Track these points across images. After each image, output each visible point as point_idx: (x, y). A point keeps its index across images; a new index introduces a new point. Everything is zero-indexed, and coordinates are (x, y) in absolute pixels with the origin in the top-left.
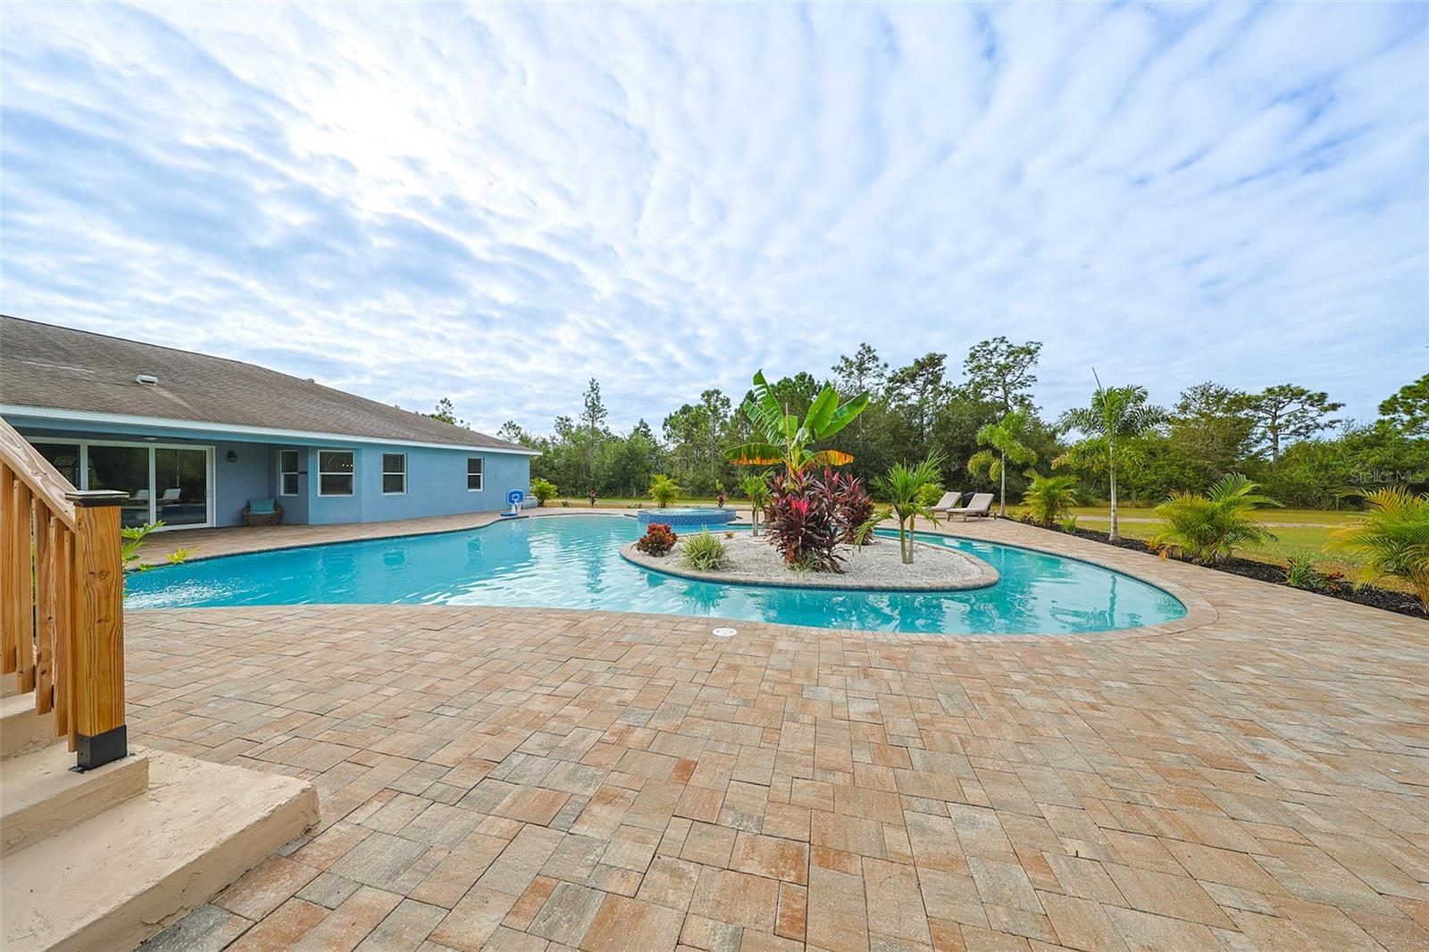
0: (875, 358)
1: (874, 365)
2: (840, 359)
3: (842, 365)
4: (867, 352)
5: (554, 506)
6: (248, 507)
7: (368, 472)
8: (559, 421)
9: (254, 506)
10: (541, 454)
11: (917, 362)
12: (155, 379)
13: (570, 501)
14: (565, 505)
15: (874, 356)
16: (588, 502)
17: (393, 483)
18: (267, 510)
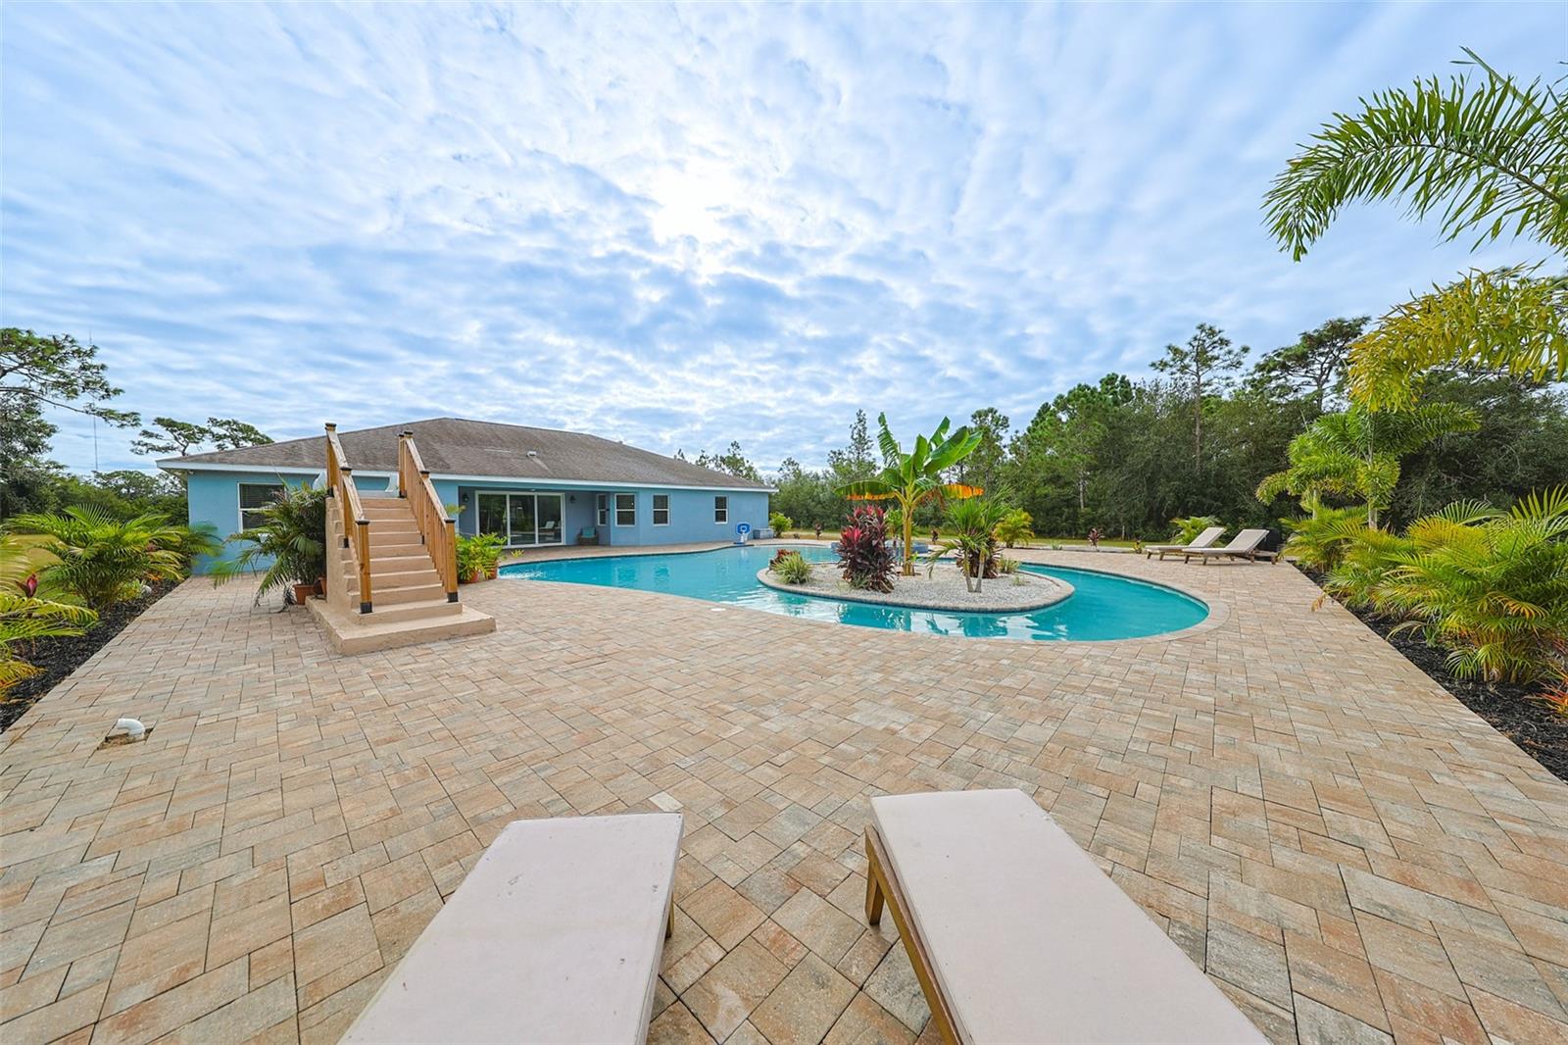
0: (1224, 342)
1: (1223, 352)
2: (1165, 350)
3: (1168, 358)
4: (1208, 335)
5: (789, 537)
6: (581, 534)
7: (644, 509)
8: (832, 455)
9: (584, 531)
11: (1307, 337)
12: (535, 453)
13: (800, 533)
14: (796, 537)
15: (1221, 340)
16: (814, 534)
17: (661, 517)
18: (589, 534)
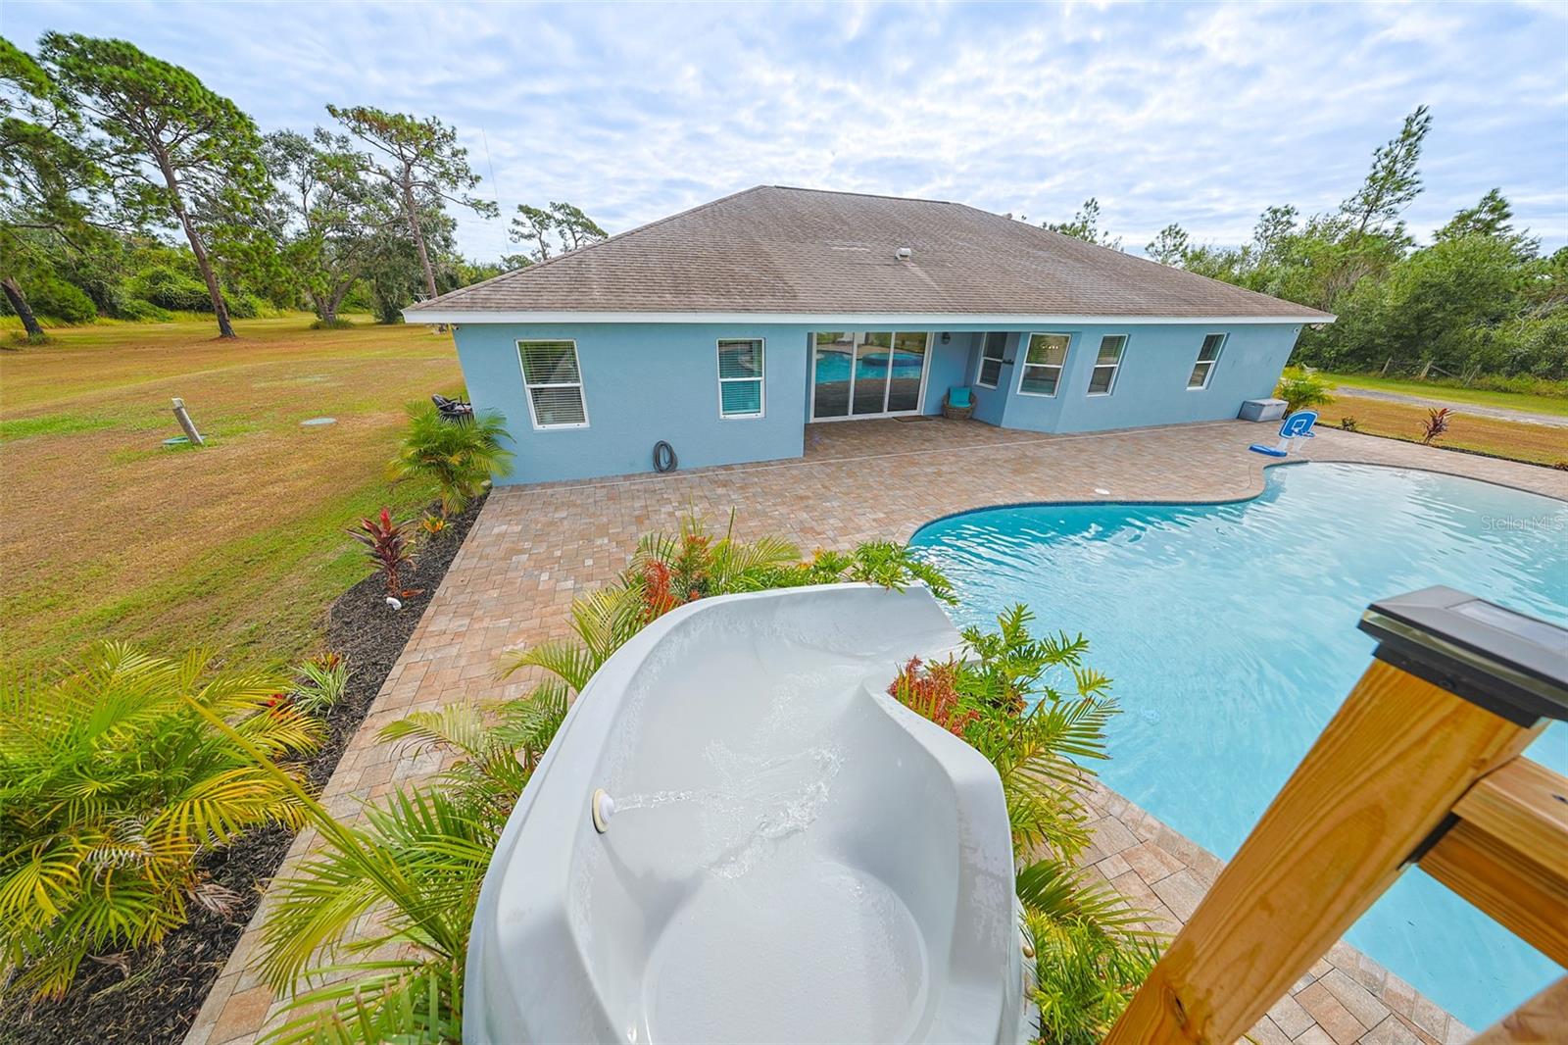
7: (1079, 363)
9: (953, 396)
10: (1332, 319)
12: (908, 251)
18: (962, 401)
